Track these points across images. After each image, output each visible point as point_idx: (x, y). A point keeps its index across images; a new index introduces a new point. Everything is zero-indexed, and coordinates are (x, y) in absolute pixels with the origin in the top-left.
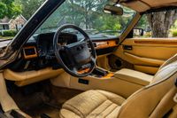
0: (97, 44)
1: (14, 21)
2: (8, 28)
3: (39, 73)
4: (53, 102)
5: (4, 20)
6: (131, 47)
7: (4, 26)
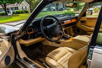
0: (65, 22)
1: (21, 5)
2: (18, 9)
3: (35, 40)
4: (43, 53)
5: (15, 4)
6: (85, 21)
7: (15, 8)
